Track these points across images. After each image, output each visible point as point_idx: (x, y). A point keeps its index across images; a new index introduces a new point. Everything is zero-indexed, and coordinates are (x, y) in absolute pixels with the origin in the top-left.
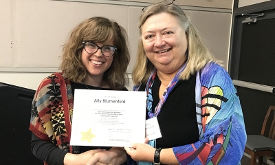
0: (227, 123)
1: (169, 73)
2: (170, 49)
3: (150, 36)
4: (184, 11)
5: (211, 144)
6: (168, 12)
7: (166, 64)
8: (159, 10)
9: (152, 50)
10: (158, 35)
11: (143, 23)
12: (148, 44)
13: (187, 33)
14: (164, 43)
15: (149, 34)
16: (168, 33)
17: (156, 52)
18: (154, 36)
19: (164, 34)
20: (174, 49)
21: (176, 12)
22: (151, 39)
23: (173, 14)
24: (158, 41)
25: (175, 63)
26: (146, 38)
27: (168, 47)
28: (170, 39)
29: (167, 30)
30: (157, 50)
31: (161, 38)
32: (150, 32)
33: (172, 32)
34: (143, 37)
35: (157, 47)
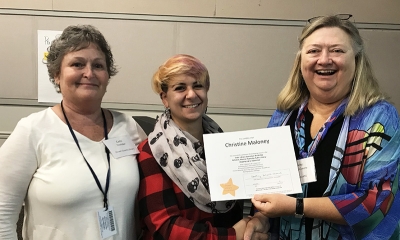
1: (329, 102)
2: (335, 72)
3: (314, 51)
4: (360, 31)
5: (375, 190)
6: (343, 28)
7: (326, 90)
8: (331, 22)
9: (313, 68)
10: (324, 52)
11: (308, 35)
12: (308, 59)
13: (357, 58)
14: (330, 62)
16: (337, 51)
17: (316, 72)
18: (319, 51)
19: (332, 51)
20: (340, 73)
21: (350, 31)
22: (314, 55)
23: (348, 31)
24: (323, 58)
25: (338, 91)
26: (309, 52)
27: (333, 68)
28: (338, 59)
30: (320, 68)
31: (328, 55)
32: (315, 45)
33: (343, 52)
34: (304, 51)
35: (320, 64)
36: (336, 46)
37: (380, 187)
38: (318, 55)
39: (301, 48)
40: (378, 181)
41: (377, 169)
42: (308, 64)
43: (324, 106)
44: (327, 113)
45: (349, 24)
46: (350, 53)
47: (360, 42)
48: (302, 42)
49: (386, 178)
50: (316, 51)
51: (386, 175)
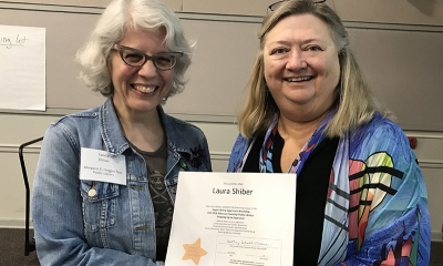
0: (413, 218)
1: (305, 120)
2: (312, 78)
3: (281, 51)
6: (317, 15)
7: (300, 102)
8: (298, 9)
9: (280, 74)
10: (294, 52)
12: (273, 62)
13: (342, 57)
14: (304, 65)
15: (280, 46)
16: (313, 48)
18: (287, 51)
19: (305, 50)
20: (319, 79)
21: (329, 18)
22: (283, 55)
23: (325, 19)
24: (293, 60)
25: (318, 105)
26: (273, 53)
27: (309, 73)
28: (315, 60)
29: (314, 43)
30: (291, 75)
31: (300, 56)
32: (281, 42)
33: (320, 49)
34: (266, 51)
35: (290, 70)
36: (310, 41)
37: (397, 251)
38: (286, 57)
39: (262, 47)
40: (394, 243)
41: (389, 224)
42: (272, 70)
43: (299, 126)
44: (304, 136)
45: (326, 9)
46: (331, 51)
47: (343, 35)
48: (262, 38)
49: (406, 238)
50: (283, 50)
51: (404, 234)
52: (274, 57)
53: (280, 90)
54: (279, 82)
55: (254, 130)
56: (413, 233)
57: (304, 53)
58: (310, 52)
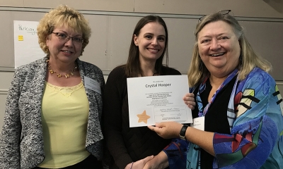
0: (257, 122)
1: (222, 76)
2: (225, 53)
3: (207, 41)
6: (225, 20)
7: (220, 67)
8: (216, 18)
9: (207, 53)
10: (214, 40)
11: (200, 30)
12: (204, 47)
13: (240, 41)
14: (219, 47)
15: (206, 38)
16: (224, 38)
17: (211, 55)
18: (210, 40)
19: (220, 39)
20: (228, 54)
21: (231, 21)
22: (208, 43)
23: (229, 22)
24: (213, 45)
26: (203, 42)
27: (222, 51)
28: (225, 44)
29: (223, 35)
30: (212, 53)
31: (217, 42)
32: (206, 36)
33: (227, 38)
34: (199, 42)
35: (212, 50)
36: (221, 34)
38: (210, 44)
39: (197, 39)
42: (203, 51)
43: (218, 79)
45: (230, 17)
46: (234, 38)
48: (197, 35)
51: (250, 129)
52: (203, 44)
53: (208, 61)
54: (207, 57)
55: (196, 82)
56: (255, 130)
57: (220, 41)
58: (222, 40)
